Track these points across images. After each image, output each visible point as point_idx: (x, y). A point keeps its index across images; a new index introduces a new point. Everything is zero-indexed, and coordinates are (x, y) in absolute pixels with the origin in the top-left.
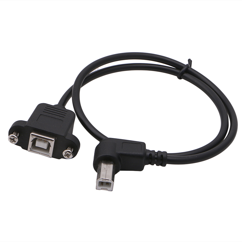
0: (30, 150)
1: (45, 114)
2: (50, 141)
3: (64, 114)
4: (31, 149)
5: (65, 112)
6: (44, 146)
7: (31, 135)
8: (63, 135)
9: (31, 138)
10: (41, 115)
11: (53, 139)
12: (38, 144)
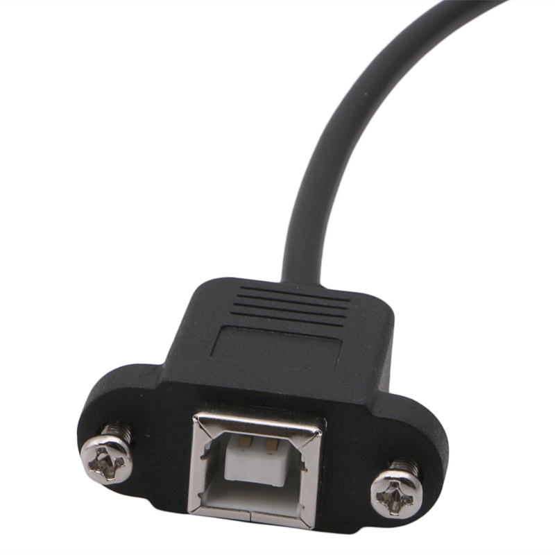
0: (202, 505)
1: (242, 321)
2: (297, 443)
3: (339, 312)
4: (205, 497)
5: (342, 304)
6: (268, 470)
7: (196, 427)
8: (360, 401)
9: (201, 440)
10: (224, 328)
11: (313, 429)
12: (239, 466)
